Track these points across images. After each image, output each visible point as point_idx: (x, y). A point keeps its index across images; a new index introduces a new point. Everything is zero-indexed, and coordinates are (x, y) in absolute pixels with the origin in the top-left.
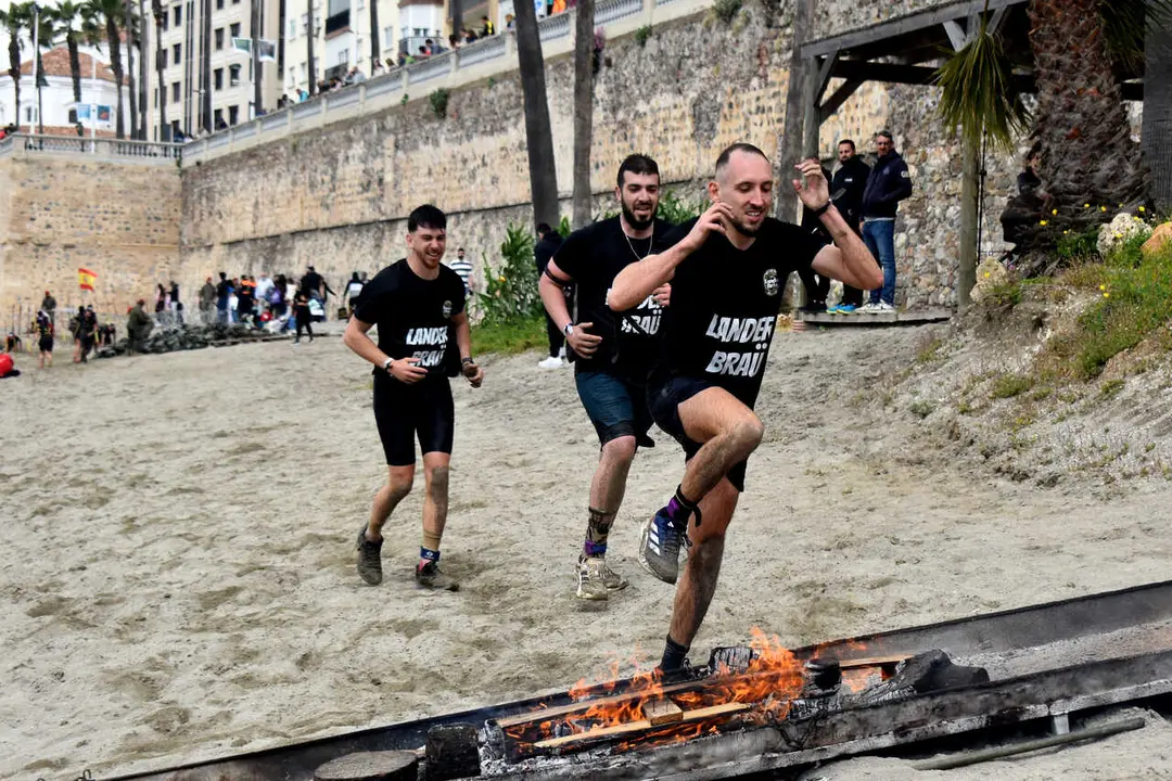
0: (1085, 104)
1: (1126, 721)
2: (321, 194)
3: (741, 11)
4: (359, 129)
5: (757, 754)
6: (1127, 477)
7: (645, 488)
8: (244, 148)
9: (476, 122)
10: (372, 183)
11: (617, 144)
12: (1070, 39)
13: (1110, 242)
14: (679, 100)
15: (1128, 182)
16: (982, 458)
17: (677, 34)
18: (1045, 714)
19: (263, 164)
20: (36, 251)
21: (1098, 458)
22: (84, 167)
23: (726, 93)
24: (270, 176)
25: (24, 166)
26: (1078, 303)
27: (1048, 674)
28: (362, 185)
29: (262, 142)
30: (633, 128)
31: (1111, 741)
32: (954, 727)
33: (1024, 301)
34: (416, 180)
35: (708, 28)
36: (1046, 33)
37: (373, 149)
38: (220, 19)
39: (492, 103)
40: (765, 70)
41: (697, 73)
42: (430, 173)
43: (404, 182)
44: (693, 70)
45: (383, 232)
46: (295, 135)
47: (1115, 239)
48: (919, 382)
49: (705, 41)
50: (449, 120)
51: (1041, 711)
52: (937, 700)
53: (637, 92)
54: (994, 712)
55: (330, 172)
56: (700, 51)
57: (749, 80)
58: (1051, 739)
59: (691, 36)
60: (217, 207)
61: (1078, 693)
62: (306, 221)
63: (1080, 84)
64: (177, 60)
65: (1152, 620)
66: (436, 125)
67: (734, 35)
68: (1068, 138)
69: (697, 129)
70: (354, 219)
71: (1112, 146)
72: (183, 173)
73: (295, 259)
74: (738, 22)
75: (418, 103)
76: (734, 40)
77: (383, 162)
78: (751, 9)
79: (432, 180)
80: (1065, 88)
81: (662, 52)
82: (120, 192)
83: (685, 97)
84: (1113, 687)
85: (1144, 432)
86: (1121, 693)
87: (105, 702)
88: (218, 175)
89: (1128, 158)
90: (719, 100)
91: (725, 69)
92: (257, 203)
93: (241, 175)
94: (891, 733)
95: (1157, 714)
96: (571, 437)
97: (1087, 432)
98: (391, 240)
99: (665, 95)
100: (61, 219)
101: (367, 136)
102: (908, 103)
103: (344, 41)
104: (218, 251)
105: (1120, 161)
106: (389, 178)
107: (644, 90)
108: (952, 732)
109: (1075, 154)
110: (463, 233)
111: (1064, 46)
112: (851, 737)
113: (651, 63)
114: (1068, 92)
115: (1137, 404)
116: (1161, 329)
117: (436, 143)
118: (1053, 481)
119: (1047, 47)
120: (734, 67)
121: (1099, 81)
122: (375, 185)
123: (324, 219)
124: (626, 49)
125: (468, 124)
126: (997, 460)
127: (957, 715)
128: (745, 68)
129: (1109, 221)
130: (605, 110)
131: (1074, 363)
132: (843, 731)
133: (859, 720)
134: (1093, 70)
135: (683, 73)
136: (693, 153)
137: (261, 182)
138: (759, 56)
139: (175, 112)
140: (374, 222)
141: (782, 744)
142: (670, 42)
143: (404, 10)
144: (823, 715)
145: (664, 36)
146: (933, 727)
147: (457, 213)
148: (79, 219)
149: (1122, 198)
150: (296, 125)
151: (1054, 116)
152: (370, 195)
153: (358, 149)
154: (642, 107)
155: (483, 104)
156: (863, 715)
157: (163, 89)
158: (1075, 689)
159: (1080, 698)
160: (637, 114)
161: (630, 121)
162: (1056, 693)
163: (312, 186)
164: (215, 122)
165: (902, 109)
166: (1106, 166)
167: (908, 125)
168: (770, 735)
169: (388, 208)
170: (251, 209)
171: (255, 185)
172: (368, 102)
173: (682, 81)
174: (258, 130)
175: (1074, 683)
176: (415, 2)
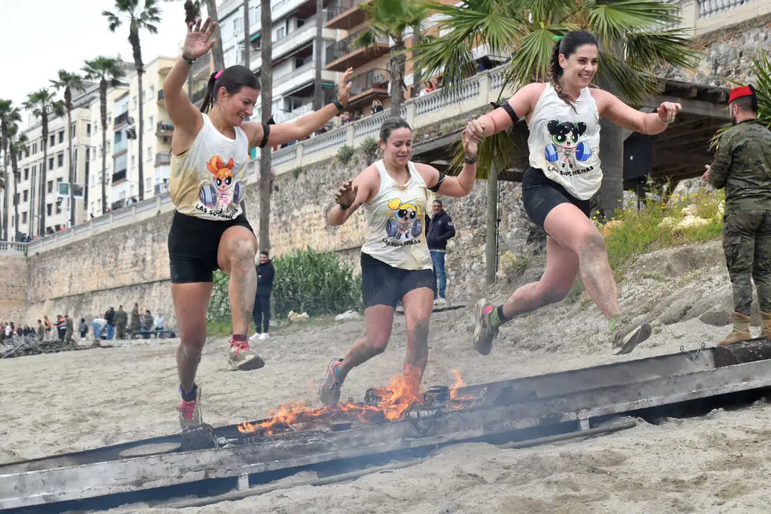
1: (624, 424)
2: (109, 269)
3: (352, 157)
4: (132, 231)
5: (399, 437)
7: (311, 370)
8: (64, 244)
14: (318, 208)
17: (316, 171)
18: (575, 418)
19: (75, 253)
24: (80, 260)
27: (576, 393)
28: (132, 263)
29: (75, 240)
30: (290, 225)
31: (616, 434)
32: (520, 425)
33: (530, 267)
35: (334, 167)
37: (140, 243)
38: (51, 175)
41: (328, 192)
43: (158, 261)
44: (325, 191)
45: (145, 289)
46: (94, 236)
49: (333, 175)
51: (573, 416)
53: (293, 205)
54: (544, 417)
55: (114, 256)
56: (329, 179)
58: (579, 433)
59: (325, 172)
60: (48, 279)
61: (595, 406)
62: (100, 285)
64: (25, 199)
67: (348, 171)
70: (128, 282)
72: (28, 260)
73: (93, 307)
74: (352, 163)
75: (166, 215)
76: (349, 173)
77: (146, 249)
78: (359, 156)
81: (307, 182)
83: (321, 207)
84: (615, 402)
86: (621, 407)
88: (48, 260)
92: (71, 276)
93: (63, 259)
94: (482, 427)
95: (643, 420)
98: (149, 294)
99: (309, 206)
101: (136, 235)
102: (450, 205)
103: (123, 186)
104: (48, 304)
106: (148, 258)
107: (297, 203)
108: (519, 428)
112: (457, 430)
113: (301, 188)
122: (140, 263)
123: (110, 283)
124: (287, 180)
126: (521, 342)
127: (522, 417)
130: (275, 215)
132: (452, 425)
133: (462, 418)
135: (319, 193)
136: (326, 238)
137: (74, 264)
139: (24, 229)
140: (140, 284)
141: (415, 433)
142: (312, 175)
143: (158, 168)
145: (308, 172)
146: (507, 425)
150: (95, 230)
152: (137, 268)
153: (131, 243)
154: (296, 213)
156: (464, 416)
157: (17, 215)
158: (593, 404)
159: (596, 410)
160: (293, 218)
161: (289, 221)
162: (581, 405)
163: (104, 264)
164: (46, 232)
168: (407, 427)
169: (148, 276)
170: (68, 279)
171: (71, 265)
172: (137, 216)
173: (319, 197)
174: (72, 234)
175: (592, 400)
176: (164, 163)
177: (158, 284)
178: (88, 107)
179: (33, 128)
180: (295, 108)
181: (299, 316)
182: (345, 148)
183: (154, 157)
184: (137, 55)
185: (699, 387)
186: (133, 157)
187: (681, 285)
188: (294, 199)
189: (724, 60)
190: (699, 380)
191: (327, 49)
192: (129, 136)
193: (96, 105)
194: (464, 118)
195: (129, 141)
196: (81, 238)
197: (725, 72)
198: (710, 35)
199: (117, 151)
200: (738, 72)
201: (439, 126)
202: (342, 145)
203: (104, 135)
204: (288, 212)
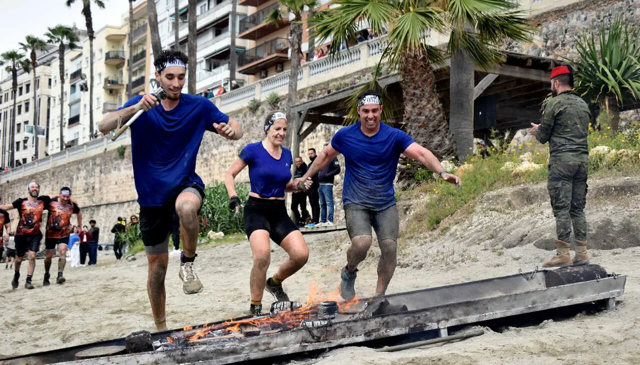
0: (427, 112)
1: (475, 332)
3: (260, 108)
4: (84, 165)
5: (298, 342)
6: (455, 262)
8: (29, 174)
11: (203, 169)
12: (419, 83)
14: (232, 148)
15: (446, 147)
18: (437, 328)
21: (441, 257)
26: (426, 199)
27: (437, 308)
28: (85, 190)
29: (38, 171)
30: (210, 161)
31: (468, 340)
32: (394, 332)
33: (400, 200)
34: (110, 187)
35: (245, 116)
36: (408, 80)
37: (90, 174)
38: (19, 119)
42: (116, 184)
43: (104, 188)
45: (94, 211)
46: (53, 168)
49: (244, 122)
50: (126, 159)
51: (434, 326)
52: (385, 319)
53: (212, 145)
54: (412, 326)
58: (439, 339)
61: (452, 318)
63: (424, 103)
66: (119, 162)
67: (257, 118)
68: (420, 127)
71: (439, 131)
74: (259, 112)
75: (111, 152)
77: (95, 179)
78: (265, 107)
79: (117, 187)
80: (418, 105)
83: (234, 148)
84: (468, 315)
85: (461, 245)
86: (472, 319)
89: (446, 136)
91: (253, 134)
94: (363, 334)
95: (489, 328)
97: (434, 248)
98: (98, 215)
99: (225, 146)
101: (87, 168)
103: (76, 128)
105: (443, 138)
106: (97, 186)
107: (216, 144)
108: (392, 335)
109: (422, 134)
110: (131, 210)
111: (417, 86)
112: (344, 336)
114: (418, 106)
115: (457, 235)
116: (466, 206)
118: (421, 266)
119: (409, 86)
120: (257, 133)
121: (432, 102)
122: (90, 190)
127: (395, 326)
131: (425, 224)
132: (339, 333)
133: (347, 327)
134: (430, 97)
140: (90, 207)
141: (310, 339)
144: (330, 325)
146: (383, 332)
147: (128, 202)
149: (444, 154)
150: (54, 163)
151: (413, 118)
152: (88, 194)
153: (83, 174)
154: (215, 151)
156: (349, 325)
158: (451, 316)
159: (453, 320)
160: (212, 155)
161: (209, 158)
162: (441, 317)
164: (15, 164)
166: (436, 140)
168: (304, 334)
169: (96, 200)
172: (88, 152)
174: (34, 167)
175: (450, 312)
176: (110, 111)
177: (105, 206)
178: (49, 65)
179: (5, 81)
180: (215, 67)
181: (217, 234)
182: (254, 101)
183: (102, 106)
184: (89, 24)
185: (534, 303)
186: (85, 105)
187: (519, 217)
188: (213, 140)
189: (552, 35)
190: (534, 298)
191: (241, 22)
192: (82, 89)
193: (56, 64)
194: (348, 78)
195: (82, 92)
196: (43, 169)
197: (554, 44)
198: (542, 15)
199: (72, 100)
200: (564, 45)
201: (328, 84)
202: (252, 98)
203: (62, 88)
204: (208, 150)
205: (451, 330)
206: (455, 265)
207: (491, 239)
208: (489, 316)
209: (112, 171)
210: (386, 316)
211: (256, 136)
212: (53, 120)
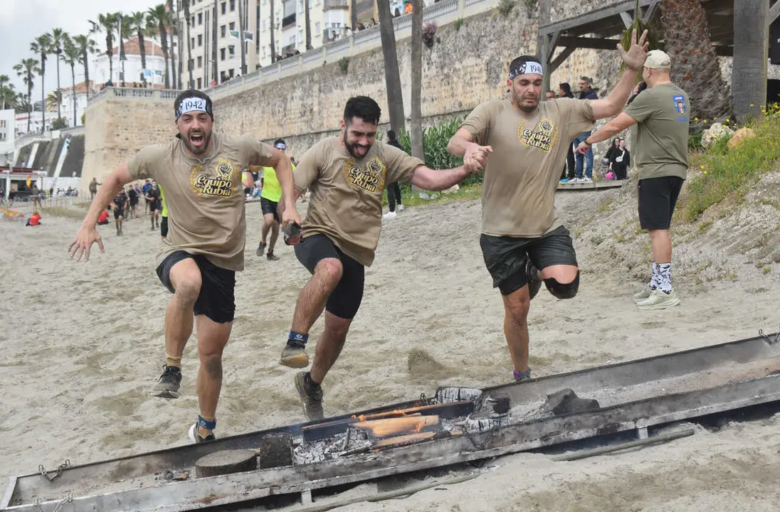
0: (694, 59)
1: (683, 431)
2: (278, 118)
3: (513, 9)
4: (299, 81)
5: (456, 452)
6: (709, 280)
7: (432, 288)
8: (235, 93)
9: (364, 76)
10: (306, 112)
12: (685, 21)
13: (709, 141)
14: (479, 61)
15: (719, 105)
16: (627, 269)
17: (477, 23)
18: (633, 428)
19: (246, 102)
20: (120, 153)
21: (694, 269)
22: (146, 105)
23: (506, 57)
24: (250, 109)
25: (114, 105)
27: (634, 403)
28: (301, 113)
29: (245, 90)
30: (453, 78)
32: (577, 435)
34: (331, 109)
35: (495, 20)
36: (670, 17)
37: (307, 92)
38: (223, 20)
39: (373, 65)
40: (527, 43)
41: (489, 45)
43: (325, 111)
44: (486, 43)
45: (313, 140)
46: (263, 85)
47: (712, 138)
48: (597, 224)
49: (494, 27)
50: (349, 75)
51: (631, 426)
52: (566, 420)
53: (455, 57)
54: (601, 426)
55: (283, 106)
56: (490, 31)
57: (519, 49)
58: (636, 442)
59: (485, 24)
60: (220, 127)
61: (653, 415)
62: (270, 134)
63: (691, 47)
64: (200, 44)
65: (706, 369)
66: (342, 78)
67: (509, 23)
68: (684, 79)
69: (489, 78)
70: (296, 132)
71: (710, 83)
74: (512, 15)
75: (331, 66)
76: (510, 26)
77: (313, 100)
78: (519, 8)
80: (682, 50)
81: (469, 34)
82: (167, 119)
83: (482, 61)
84: (675, 410)
85: (721, 253)
86: (680, 414)
87: (101, 416)
88: (221, 108)
89: (720, 90)
90: (501, 60)
91: (505, 43)
92: (243, 124)
93: (234, 108)
94: (538, 439)
95: (702, 427)
96: (397, 258)
97: (689, 253)
99: (470, 58)
100: (133, 135)
101: (304, 85)
102: (610, 61)
103: (292, 31)
105: (715, 92)
106: (316, 109)
107: (459, 56)
108: (576, 438)
109: (688, 89)
111: (681, 25)
112: (514, 442)
113: (463, 40)
114: (683, 52)
115: (718, 236)
116: (736, 192)
117: (342, 88)
119: (671, 26)
120: (510, 41)
121: (702, 46)
122: (308, 113)
123: (280, 132)
124: (448, 32)
125: (360, 77)
126: (636, 270)
127: (579, 428)
128: (516, 43)
129: (709, 128)
130: (437, 67)
131: (685, 212)
132: (509, 438)
133: (518, 431)
134: (699, 39)
135: (481, 46)
136: (487, 91)
137: (245, 112)
138: (524, 35)
139: (198, 73)
140: (308, 134)
141: (472, 447)
142: (473, 27)
143: (326, 13)
144: (496, 429)
145: (470, 24)
146: (565, 436)
148: (144, 135)
149: (716, 114)
150: (264, 79)
152: (305, 118)
153: (298, 93)
154: (458, 65)
155: (368, 65)
156: (521, 429)
157: (192, 60)
158: (651, 412)
159: (655, 418)
160: (455, 70)
161: (451, 74)
162: (639, 414)
163: (273, 114)
165: (606, 64)
166: (707, 95)
167: (610, 74)
168: (464, 441)
169: (316, 126)
170: (239, 128)
171: (242, 114)
172: (304, 66)
173: (480, 50)
174: (243, 82)
175: (650, 409)
176: (333, 8)
177: (325, 134)
186: (301, 2)
188: (455, 51)
196: (252, 87)
204: (450, 64)
205: (652, 430)
206: (709, 284)
207: (758, 246)
208: (702, 410)
209: (334, 91)
210: (567, 416)
211: (509, 45)
212: (264, 21)
